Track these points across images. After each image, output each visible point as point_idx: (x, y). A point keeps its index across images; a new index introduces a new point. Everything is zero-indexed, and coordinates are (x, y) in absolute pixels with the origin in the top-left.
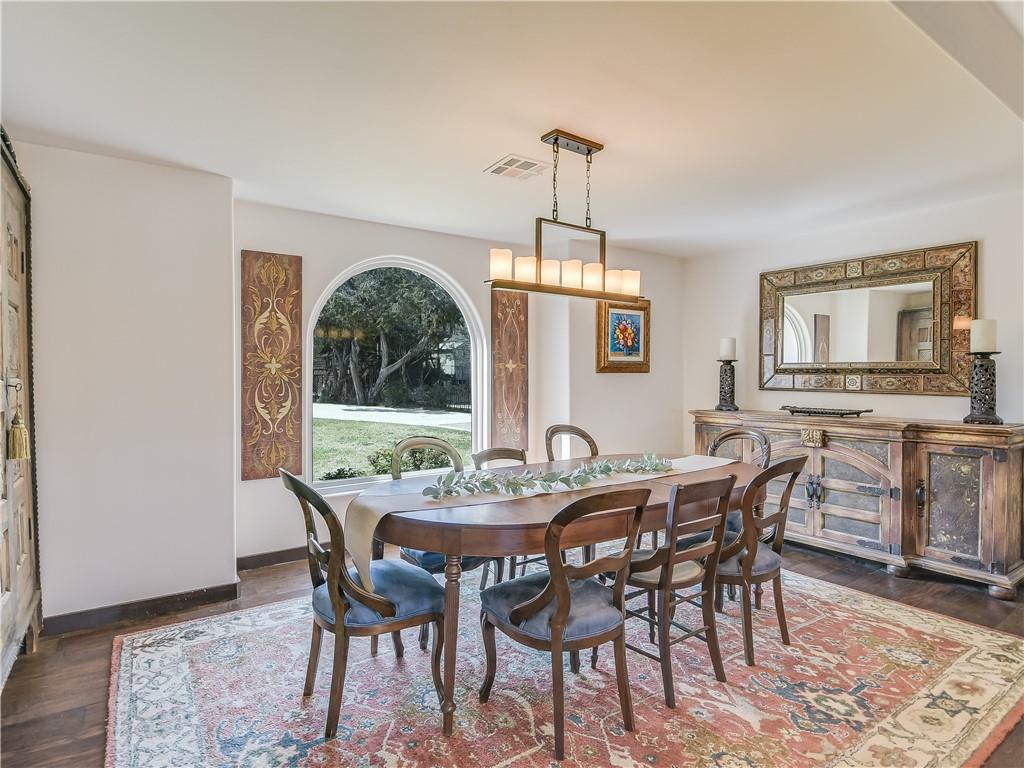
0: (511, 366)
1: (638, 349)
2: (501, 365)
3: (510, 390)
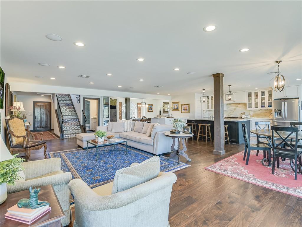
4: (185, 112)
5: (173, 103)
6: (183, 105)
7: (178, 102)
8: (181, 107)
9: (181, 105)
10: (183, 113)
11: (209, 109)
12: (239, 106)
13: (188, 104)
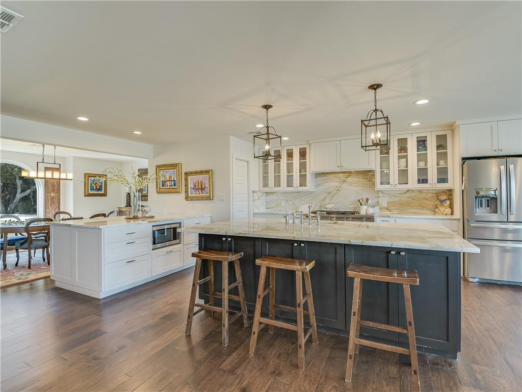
0: (53, 195)
1: (102, 189)
2: (48, 195)
3: (52, 202)
4: (197, 199)
5: (159, 167)
6: (191, 173)
7: (174, 166)
8: (186, 179)
9: (186, 174)
10: (193, 199)
11: (266, 189)
12: (350, 179)
13: (207, 172)
